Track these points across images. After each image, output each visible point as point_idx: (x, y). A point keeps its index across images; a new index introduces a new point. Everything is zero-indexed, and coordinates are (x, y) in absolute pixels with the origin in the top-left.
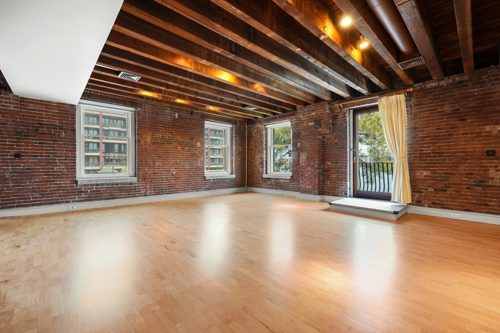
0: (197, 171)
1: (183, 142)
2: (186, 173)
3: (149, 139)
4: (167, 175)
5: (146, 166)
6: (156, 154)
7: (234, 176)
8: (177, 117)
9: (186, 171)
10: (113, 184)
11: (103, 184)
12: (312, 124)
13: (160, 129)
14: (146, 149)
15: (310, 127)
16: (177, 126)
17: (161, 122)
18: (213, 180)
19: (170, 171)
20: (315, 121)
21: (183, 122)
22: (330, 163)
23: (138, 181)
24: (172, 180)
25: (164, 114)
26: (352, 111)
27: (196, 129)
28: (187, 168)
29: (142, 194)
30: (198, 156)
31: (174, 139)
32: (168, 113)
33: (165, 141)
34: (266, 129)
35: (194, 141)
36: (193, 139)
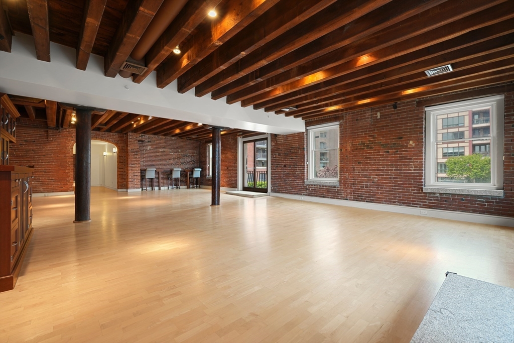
0: (409, 179)
1: (388, 144)
2: (391, 181)
3: (349, 147)
4: (367, 182)
5: (346, 172)
6: (355, 161)
8: (379, 117)
9: (390, 178)
10: (323, 186)
11: (317, 185)
13: (359, 135)
14: (347, 156)
16: (379, 127)
17: (361, 127)
18: (441, 194)
19: (370, 177)
21: (387, 120)
23: (340, 185)
24: (373, 188)
25: (364, 119)
27: (407, 123)
28: (392, 175)
29: (343, 197)
30: (411, 159)
31: (374, 143)
32: (369, 115)
33: (365, 146)
35: (404, 141)
36: (402, 138)
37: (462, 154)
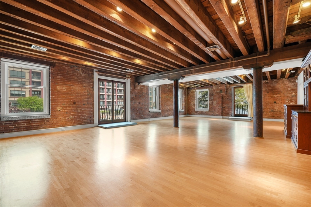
5: (163, 106)
6: (165, 102)
7: (183, 110)
8: (169, 88)
12: (219, 91)
13: (165, 93)
14: (163, 100)
15: (218, 92)
16: (169, 91)
17: (166, 90)
19: (168, 108)
20: (220, 90)
21: (171, 90)
22: (225, 105)
24: (168, 111)
25: (166, 87)
26: (233, 87)
29: (162, 116)
31: (169, 96)
34: (196, 91)
37: (24, 95)
